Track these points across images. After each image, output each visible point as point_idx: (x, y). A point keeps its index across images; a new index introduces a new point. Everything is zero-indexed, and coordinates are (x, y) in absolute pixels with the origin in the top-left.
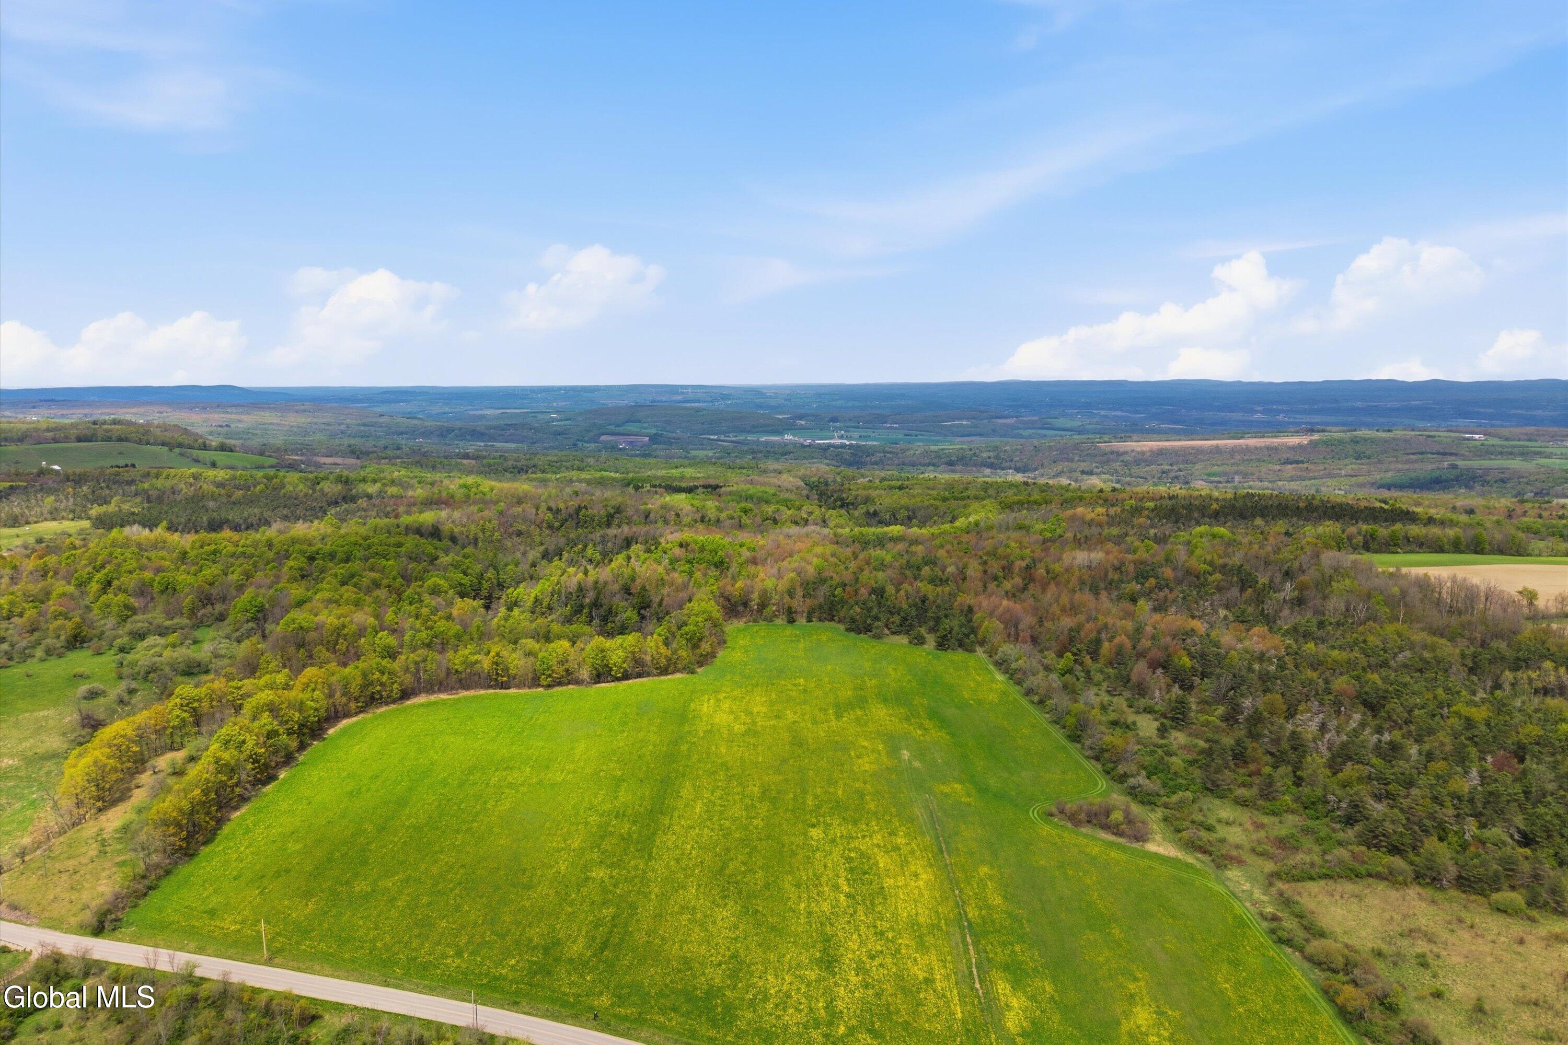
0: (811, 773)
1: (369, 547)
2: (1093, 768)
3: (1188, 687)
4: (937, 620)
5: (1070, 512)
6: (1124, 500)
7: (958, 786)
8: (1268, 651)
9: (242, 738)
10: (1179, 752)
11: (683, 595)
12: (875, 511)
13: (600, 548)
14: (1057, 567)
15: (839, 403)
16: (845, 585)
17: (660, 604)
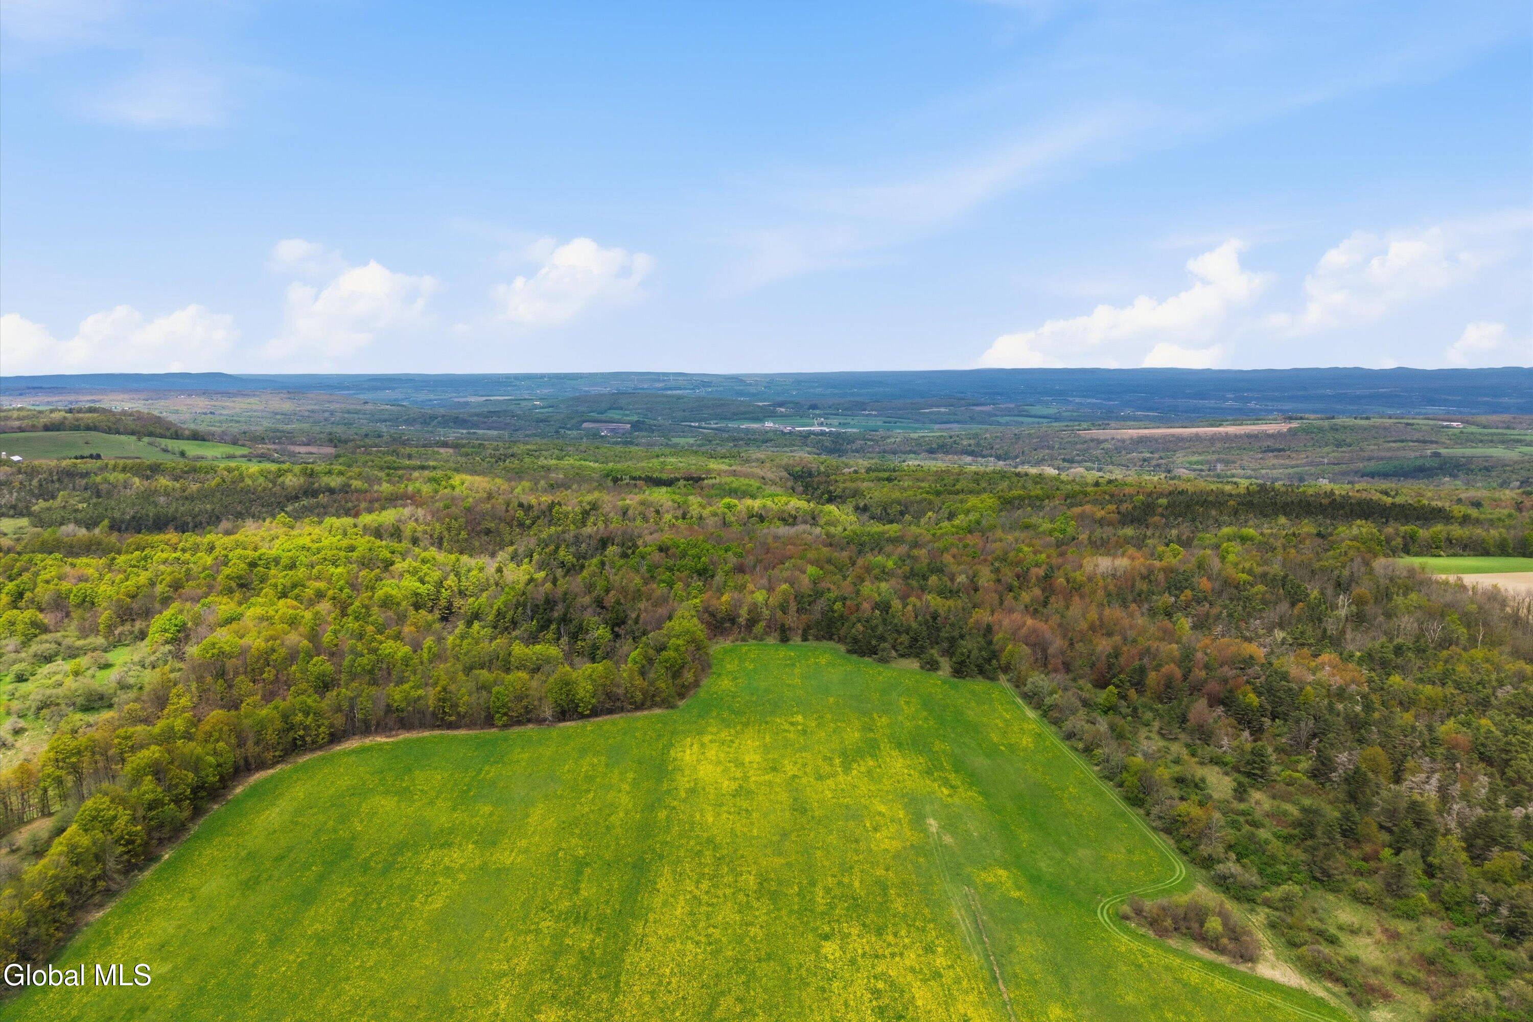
0: (819, 853)
1: (319, 551)
2: (1163, 843)
3: (1257, 732)
4: (952, 641)
5: (1077, 510)
6: (1131, 496)
7: (1001, 872)
8: (1348, 685)
9: (112, 813)
10: (1267, 821)
11: (662, 611)
12: (865, 505)
13: (573, 549)
14: (1078, 576)
15: (818, 390)
16: (845, 599)
17: (636, 621)
